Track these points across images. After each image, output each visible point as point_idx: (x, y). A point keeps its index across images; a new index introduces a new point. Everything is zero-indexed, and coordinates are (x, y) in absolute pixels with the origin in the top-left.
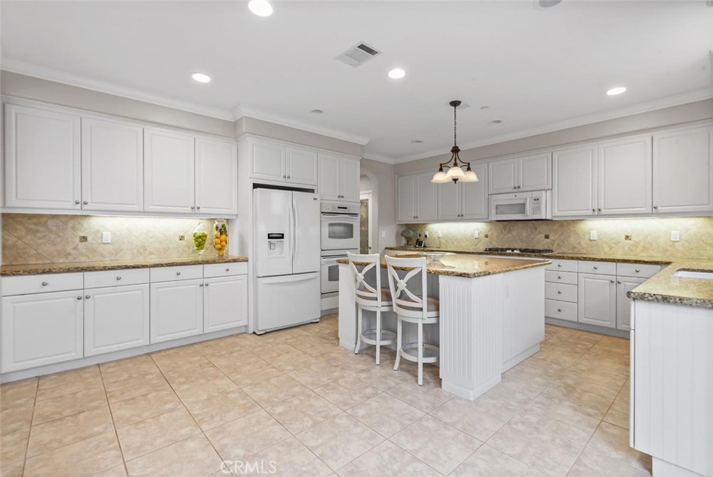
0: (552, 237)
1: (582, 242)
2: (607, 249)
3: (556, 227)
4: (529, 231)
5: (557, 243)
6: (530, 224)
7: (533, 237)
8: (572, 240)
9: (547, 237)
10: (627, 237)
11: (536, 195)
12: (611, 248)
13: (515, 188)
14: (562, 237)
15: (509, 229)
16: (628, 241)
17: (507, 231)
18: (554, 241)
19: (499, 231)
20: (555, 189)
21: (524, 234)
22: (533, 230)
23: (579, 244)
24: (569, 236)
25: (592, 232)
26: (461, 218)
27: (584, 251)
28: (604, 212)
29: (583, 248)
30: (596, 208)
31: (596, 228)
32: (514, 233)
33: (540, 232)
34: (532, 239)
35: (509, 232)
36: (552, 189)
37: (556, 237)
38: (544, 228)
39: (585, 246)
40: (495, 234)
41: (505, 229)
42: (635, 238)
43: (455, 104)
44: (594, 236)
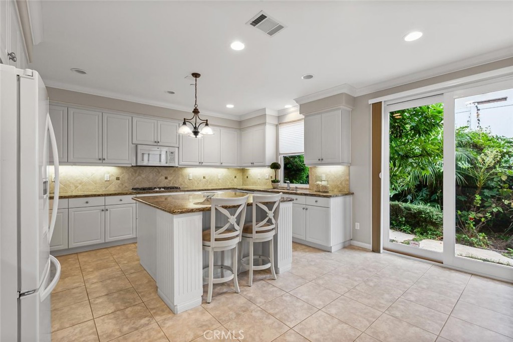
0: (169, 178)
1: (186, 181)
2: (196, 184)
3: (171, 172)
4: (155, 174)
5: (172, 182)
6: (155, 169)
7: (157, 178)
8: (180, 179)
9: (166, 178)
11: (172, 150)
12: (198, 183)
13: (155, 142)
14: (175, 178)
15: (139, 172)
16: (204, 180)
17: (137, 174)
18: (170, 181)
19: (130, 174)
20: (181, 148)
21: (151, 176)
22: (157, 174)
23: (184, 182)
24: (179, 177)
25: (190, 175)
26: (101, 162)
27: (186, 186)
29: (186, 184)
30: (200, 161)
31: (193, 173)
32: (143, 176)
33: (162, 175)
34: (157, 180)
35: (139, 175)
36: (179, 147)
37: (172, 178)
38: (164, 172)
39: (187, 183)
40: (127, 176)
41: (136, 173)
42: (207, 178)
44: (191, 177)
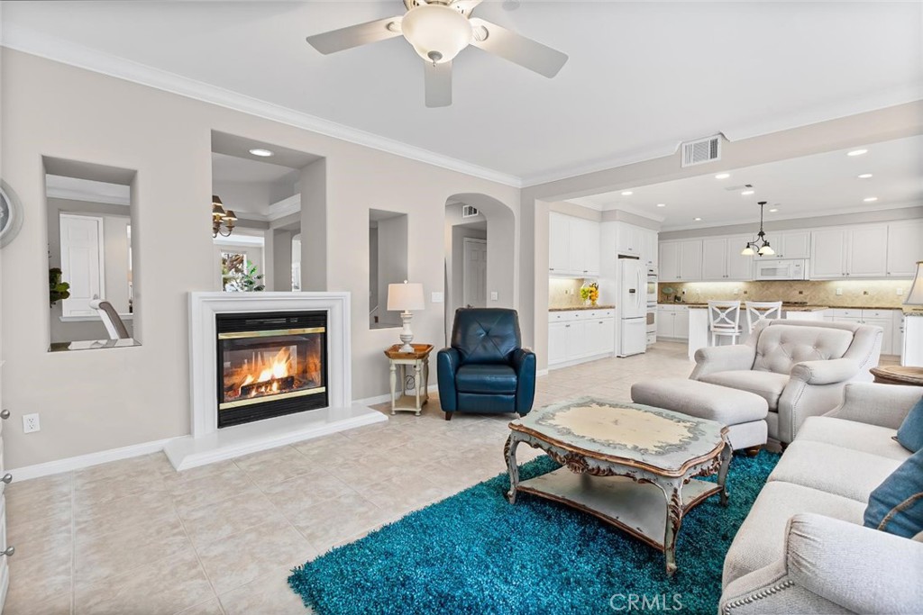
0: (804, 293)
1: (830, 296)
2: (849, 301)
3: (809, 286)
4: (786, 289)
5: (810, 297)
6: (786, 283)
7: (789, 293)
8: (822, 295)
9: (801, 293)
10: (865, 293)
11: (798, 262)
12: (853, 300)
13: (778, 256)
14: (814, 293)
16: (866, 296)
17: (766, 289)
18: (807, 296)
19: (759, 289)
20: (813, 259)
21: (782, 291)
22: (789, 288)
23: (827, 297)
24: (819, 292)
25: (838, 289)
26: (726, 278)
27: (831, 303)
28: (851, 275)
29: (830, 300)
30: (845, 272)
31: (841, 287)
33: (795, 289)
34: (788, 295)
36: (810, 259)
37: (809, 292)
38: (799, 287)
39: (833, 299)
40: (755, 291)
41: (763, 288)
42: (871, 294)
43: (762, 203)
44: (840, 291)
